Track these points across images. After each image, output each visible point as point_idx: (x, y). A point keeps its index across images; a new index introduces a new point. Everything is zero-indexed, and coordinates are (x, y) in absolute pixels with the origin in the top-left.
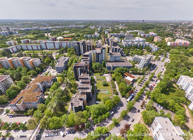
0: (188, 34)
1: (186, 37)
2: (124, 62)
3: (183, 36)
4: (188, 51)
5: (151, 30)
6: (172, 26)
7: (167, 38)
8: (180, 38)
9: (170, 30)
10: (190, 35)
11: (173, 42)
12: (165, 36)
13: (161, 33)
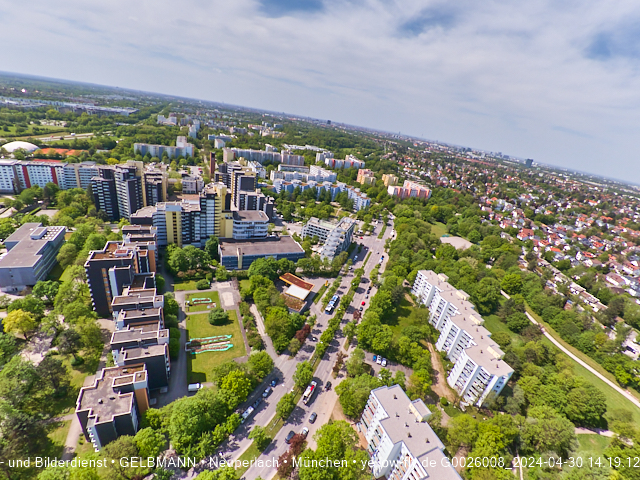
0: (426, 171)
1: (423, 177)
3: (417, 174)
4: (428, 210)
5: (349, 150)
6: (395, 146)
7: (387, 176)
8: (411, 179)
9: (391, 157)
10: (429, 174)
11: (399, 188)
12: (382, 171)
13: (373, 162)
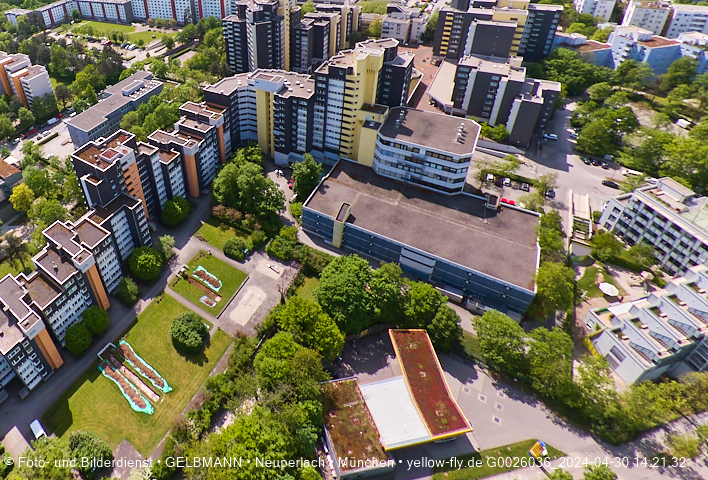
2: (491, 214)
